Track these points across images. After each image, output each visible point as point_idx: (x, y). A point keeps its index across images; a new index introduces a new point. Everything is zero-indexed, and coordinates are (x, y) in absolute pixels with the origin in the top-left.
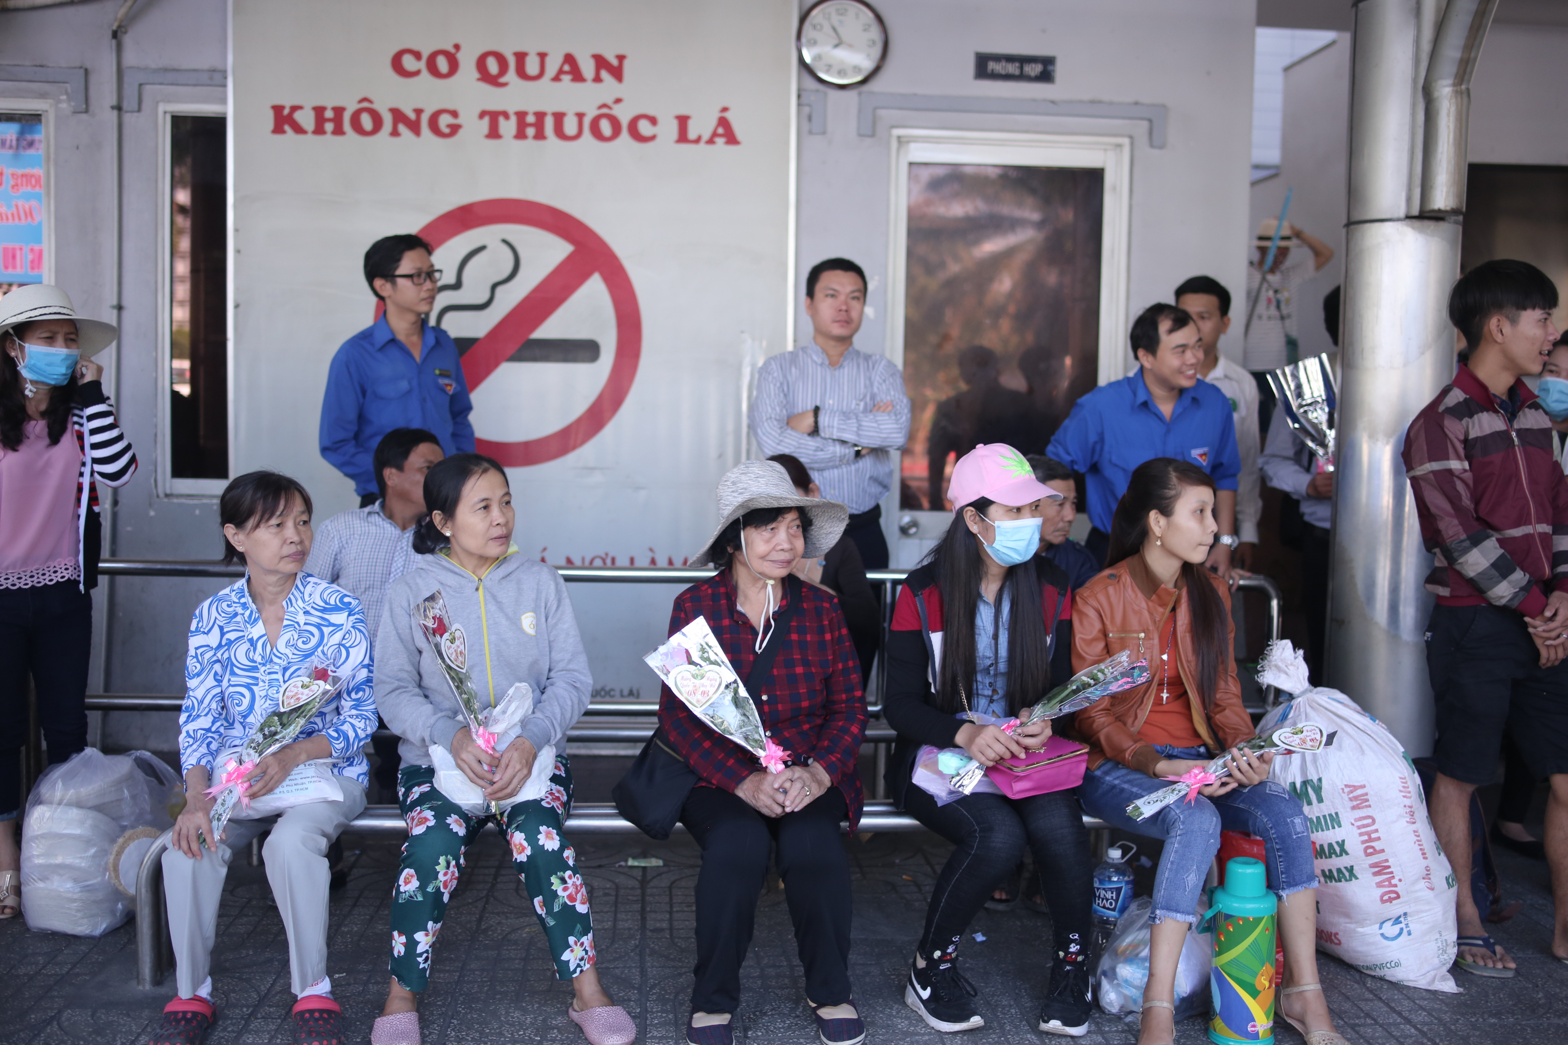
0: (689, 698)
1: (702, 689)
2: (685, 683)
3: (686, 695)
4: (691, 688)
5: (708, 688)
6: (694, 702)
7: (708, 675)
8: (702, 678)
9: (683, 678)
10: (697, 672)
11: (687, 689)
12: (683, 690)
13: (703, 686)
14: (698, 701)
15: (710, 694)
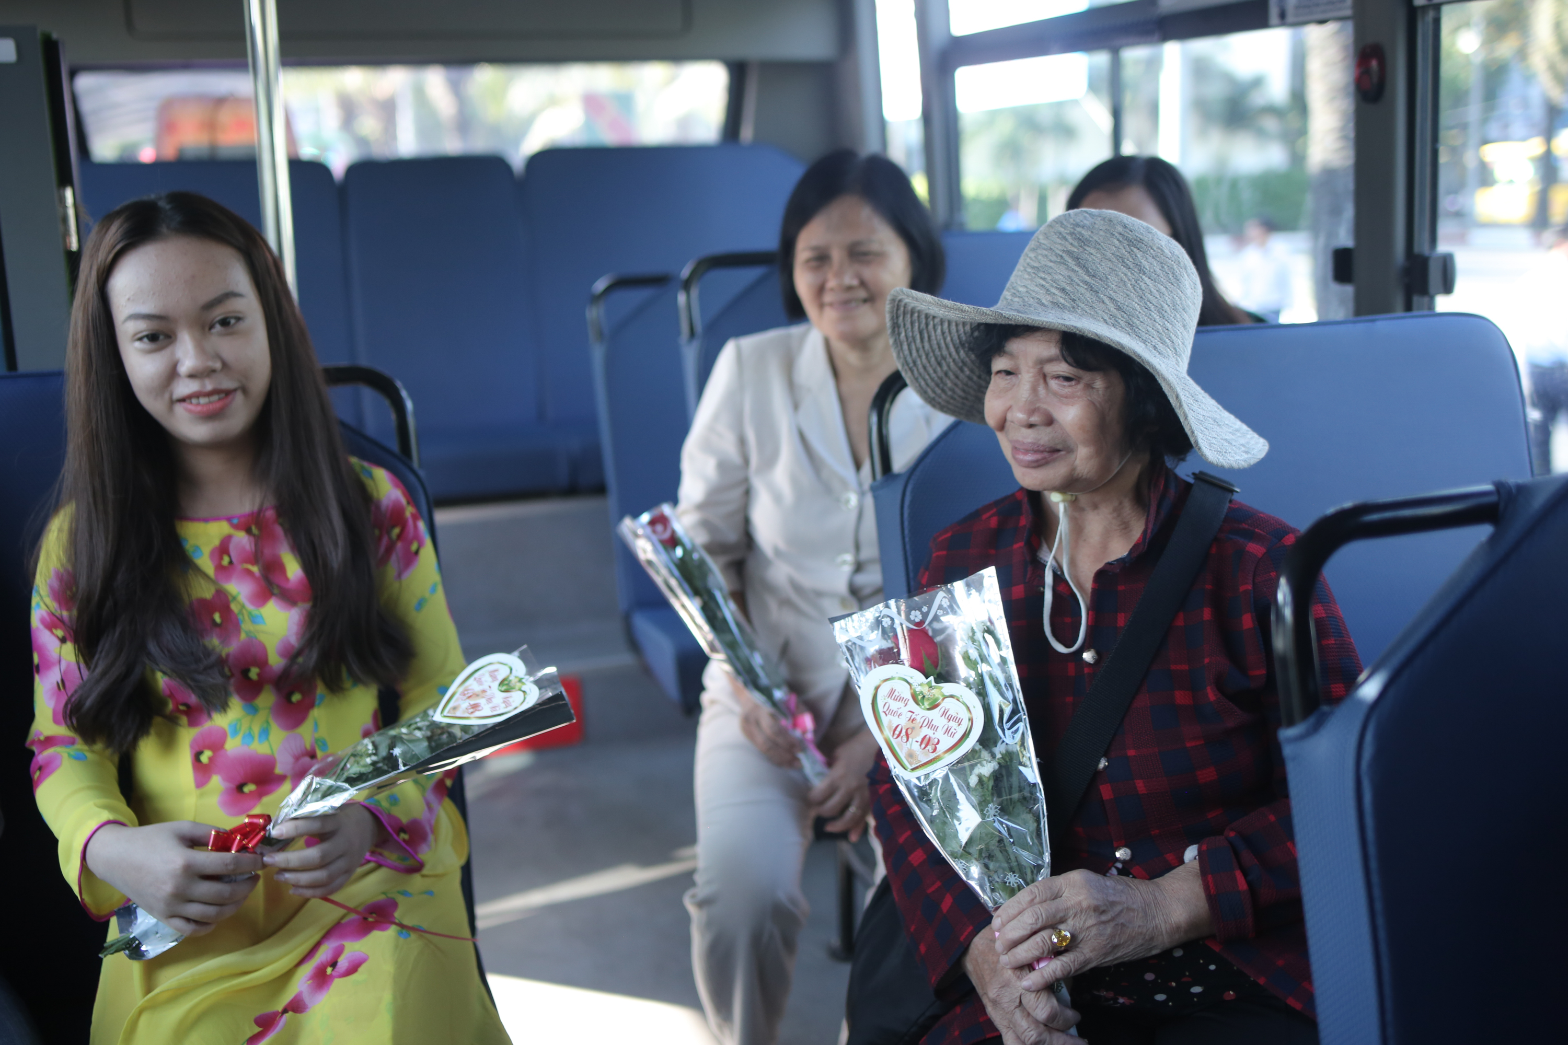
0: (894, 742)
1: (926, 731)
2: (894, 705)
3: (888, 733)
4: (903, 722)
5: (939, 735)
6: (902, 756)
7: (947, 704)
8: (934, 707)
9: (892, 692)
10: (925, 690)
11: (895, 721)
12: (885, 719)
13: (930, 725)
14: (911, 755)
15: (941, 748)
